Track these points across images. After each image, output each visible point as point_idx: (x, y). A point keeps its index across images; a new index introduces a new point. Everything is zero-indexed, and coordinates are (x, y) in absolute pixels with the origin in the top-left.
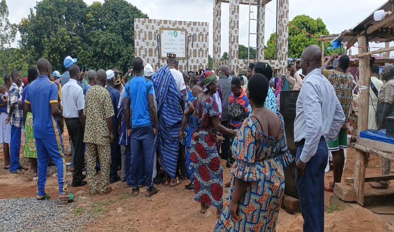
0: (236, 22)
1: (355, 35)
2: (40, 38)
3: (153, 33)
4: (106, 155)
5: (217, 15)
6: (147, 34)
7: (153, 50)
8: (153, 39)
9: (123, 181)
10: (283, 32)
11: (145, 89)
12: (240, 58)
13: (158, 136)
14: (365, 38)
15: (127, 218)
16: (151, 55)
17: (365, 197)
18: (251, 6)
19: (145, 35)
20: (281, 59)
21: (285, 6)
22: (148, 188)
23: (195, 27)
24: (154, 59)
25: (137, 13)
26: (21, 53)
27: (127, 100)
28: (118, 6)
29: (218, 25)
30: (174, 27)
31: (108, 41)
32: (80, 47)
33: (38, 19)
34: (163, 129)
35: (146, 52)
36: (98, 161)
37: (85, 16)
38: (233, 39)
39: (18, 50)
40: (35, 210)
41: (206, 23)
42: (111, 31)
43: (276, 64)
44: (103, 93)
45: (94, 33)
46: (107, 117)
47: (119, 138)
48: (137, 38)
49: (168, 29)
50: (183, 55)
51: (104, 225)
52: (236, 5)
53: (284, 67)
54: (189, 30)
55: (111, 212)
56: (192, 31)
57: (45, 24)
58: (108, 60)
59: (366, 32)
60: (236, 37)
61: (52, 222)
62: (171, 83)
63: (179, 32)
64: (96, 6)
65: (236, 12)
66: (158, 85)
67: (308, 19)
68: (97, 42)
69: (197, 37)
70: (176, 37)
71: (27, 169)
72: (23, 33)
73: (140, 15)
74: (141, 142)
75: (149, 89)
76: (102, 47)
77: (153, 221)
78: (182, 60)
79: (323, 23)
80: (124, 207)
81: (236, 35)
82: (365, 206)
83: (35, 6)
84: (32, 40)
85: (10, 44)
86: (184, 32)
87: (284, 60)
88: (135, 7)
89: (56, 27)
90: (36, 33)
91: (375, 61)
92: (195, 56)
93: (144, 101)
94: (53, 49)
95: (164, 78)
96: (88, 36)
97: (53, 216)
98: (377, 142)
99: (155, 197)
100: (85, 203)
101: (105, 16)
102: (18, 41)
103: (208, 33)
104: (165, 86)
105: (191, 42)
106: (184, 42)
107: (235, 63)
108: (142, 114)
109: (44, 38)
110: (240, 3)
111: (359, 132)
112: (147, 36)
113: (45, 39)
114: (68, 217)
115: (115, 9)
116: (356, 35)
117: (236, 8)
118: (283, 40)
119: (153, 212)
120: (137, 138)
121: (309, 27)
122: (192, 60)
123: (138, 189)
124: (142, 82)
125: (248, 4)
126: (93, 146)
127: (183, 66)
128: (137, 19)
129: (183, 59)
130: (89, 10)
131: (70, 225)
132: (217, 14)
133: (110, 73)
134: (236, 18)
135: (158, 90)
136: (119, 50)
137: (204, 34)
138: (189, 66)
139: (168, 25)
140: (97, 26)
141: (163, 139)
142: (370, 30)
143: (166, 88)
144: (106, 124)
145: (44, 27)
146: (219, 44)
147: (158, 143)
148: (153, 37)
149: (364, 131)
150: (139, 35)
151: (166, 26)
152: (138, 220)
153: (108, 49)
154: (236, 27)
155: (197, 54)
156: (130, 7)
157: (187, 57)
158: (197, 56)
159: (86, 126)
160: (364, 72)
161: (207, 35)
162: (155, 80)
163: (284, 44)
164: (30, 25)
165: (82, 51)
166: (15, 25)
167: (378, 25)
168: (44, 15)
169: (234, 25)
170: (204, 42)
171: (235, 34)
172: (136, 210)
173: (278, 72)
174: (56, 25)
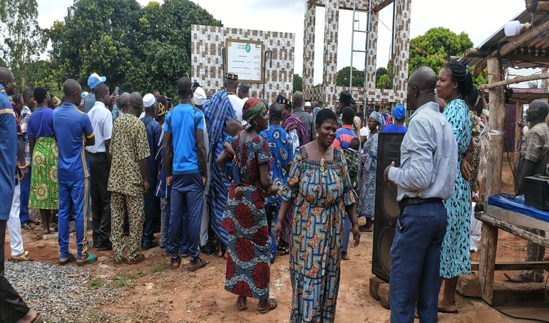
0: (334, 33)
1: (484, 57)
2: (78, 49)
3: (217, 46)
4: (137, 211)
5: (309, 24)
6: (209, 47)
7: (217, 68)
8: (217, 54)
9: (162, 248)
10: (402, 50)
11: (192, 122)
12: (338, 85)
13: (211, 187)
14: (497, 61)
15: (157, 298)
16: (213, 76)
17: (494, 291)
18: (356, 13)
19: (206, 49)
20: (398, 88)
21: (405, 14)
22: (192, 259)
23: (276, 40)
24: (217, 82)
25: (208, 18)
26: (52, 67)
27: (168, 136)
28: (182, 9)
29: (310, 38)
30: (246, 39)
31: (167, 56)
32: (129, 62)
33: (76, 23)
34: (216, 178)
35: (206, 71)
36: (126, 218)
37: (137, 20)
38: (330, 59)
39: (48, 64)
40: (36, 279)
41: (291, 34)
42: (172, 42)
43: (390, 95)
44: (135, 125)
45: (150, 45)
46: (140, 159)
47: (156, 187)
48: (195, 52)
49: (238, 40)
50: (257, 77)
51: (125, 306)
52: (335, 10)
53: (402, 100)
54: (267, 43)
55: (137, 288)
56: (271, 44)
57: (84, 29)
58: (167, 82)
59: (499, 52)
60: (333, 54)
61: (56, 297)
62: (228, 114)
63: (253, 46)
64: (153, 9)
65: (334, 20)
66: (211, 116)
67: (447, 34)
68: (153, 56)
69: (278, 53)
70: (248, 52)
71: (38, 224)
72: (56, 42)
73: (211, 22)
74: (184, 195)
75: (197, 121)
76: (158, 63)
77: (192, 304)
78: (256, 85)
79: (468, 40)
80: (155, 283)
81: (333, 52)
82: (493, 305)
83: (72, 5)
84: (67, 50)
85: (39, 55)
86: (260, 46)
87: (402, 89)
88: (205, 11)
89: (99, 34)
90: (73, 41)
91: (513, 95)
92: (274, 79)
93: (191, 139)
94: (93, 64)
95: (220, 107)
96: (140, 47)
97: (59, 288)
98: (511, 212)
99: (201, 273)
100: (105, 273)
101: (163, 21)
102: (48, 51)
103: (293, 48)
104: (220, 118)
105: (269, 60)
106: (259, 60)
107: (332, 91)
108: (187, 156)
109: (82, 49)
110: (340, 8)
111: (488, 197)
112: (209, 50)
113: (84, 50)
114: (78, 291)
115: (178, 12)
116: (486, 56)
117: (335, 15)
118: (401, 61)
119: (193, 292)
120: (179, 189)
121: (449, 45)
122: (271, 85)
123: (179, 260)
124: (189, 112)
125: (352, 9)
126: (120, 197)
127: (258, 93)
128: (195, 26)
129: (258, 83)
130: (144, 14)
131: (78, 302)
132: (310, 22)
133: (149, 99)
134: (334, 28)
135: (211, 124)
136: (181, 68)
137: (288, 49)
138: (266, 93)
139: (238, 35)
140: (153, 34)
141: (216, 192)
142: (505, 50)
143: (221, 121)
144: (138, 168)
145: (83, 34)
146: (312, 64)
147: (209, 197)
148: (217, 51)
149: (495, 196)
150: (198, 48)
151: (235, 37)
152: (171, 302)
153: (167, 67)
154: (334, 41)
155: (278, 77)
156: (198, 10)
157: (264, 81)
158: (278, 80)
159: (112, 169)
160: (496, 110)
161: (293, 50)
162: (206, 109)
163: (403, 67)
164: (64, 30)
165: (133, 68)
166: (46, 30)
167: (515, 43)
168: (83, 19)
169: (332, 38)
170: (288, 61)
171: (331, 51)
172: (171, 288)
173: (393, 106)
174: (99, 31)
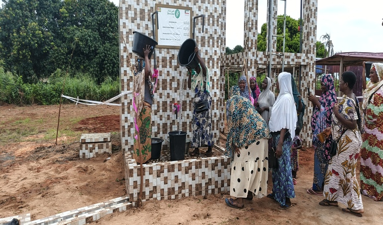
2: (9, 34)
3: (146, 11)
8: (146, 20)
10: (311, 17)
12: (259, 50)
19: (136, 14)
20: (308, 52)
23: (204, 6)
25: (115, 9)
30: (175, 5)
31: (83, 38)
32: (52, 43)
33: (8, 13)
37: (59, 11)
38: (251, 25)
42: (87, 27)
43: (302, 58)
45: (69, 29)
49: (167, 6)
53: (312, 62)
54: (195, 9)
56: (199, 10)
57: (14, 18)
60: (254, 21)
63: (182, 11)
64: (70, 2)
67: (289, 19)
68: (72, 38)
69: (207, 19)
70: (178, 17)
86: (189, 12)
87: (312, 53)
89: (27, 21)
90: (5, 28)
92: (203, 45)
94: (22, 45)
96: (61, 32)
101: (79, 11)
106: (188, 26)
107: (253, 56)
109: (13, 33)
112: (138, 16)
113: (15, 34)
115: (91, 4)
118: (311, 28)
121: (291, 27)
130: (63, 5)
140: (71, 22)
145: (13, 22)
148: (147, 17)
150: (127, 13)
151: (164, 2)
154: (255, 8)
155: (206, 43)
158: (206, 46)
168: (14, 9)
169: (253, 6)
171: (253, 18)
174: (26, 19)
